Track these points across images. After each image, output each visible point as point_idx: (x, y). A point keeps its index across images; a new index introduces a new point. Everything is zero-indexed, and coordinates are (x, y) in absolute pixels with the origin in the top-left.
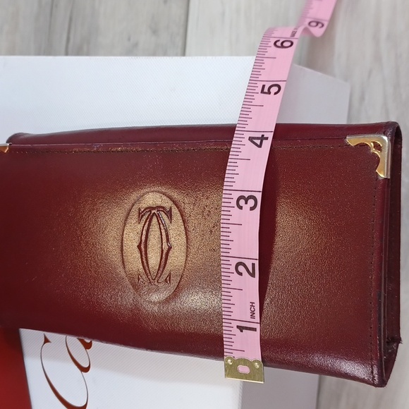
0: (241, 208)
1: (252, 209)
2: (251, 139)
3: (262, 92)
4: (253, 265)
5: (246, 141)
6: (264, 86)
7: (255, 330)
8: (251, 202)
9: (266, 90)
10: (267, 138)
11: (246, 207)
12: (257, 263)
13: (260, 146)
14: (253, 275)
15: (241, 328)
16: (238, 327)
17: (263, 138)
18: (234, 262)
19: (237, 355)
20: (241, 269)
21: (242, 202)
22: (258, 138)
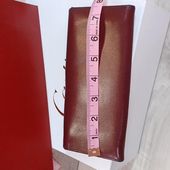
0: (93, 101)
1: (96, 101)
2: (92, 79)
3: (92, 60)
4: (97, 117)
5: (91, 79)
6: (92, 58)
7: (97, 138)
8: (96, 99)
9: (93, 60)
10: (97, 78)
11: (95, 101)
12: (98, 116)
13: (95, 81)
14: (97, 120)
15: (93, 138)
16: (92, 138)
17: (95, 78)
18: (91, 117)
19: (92, 148)
20: (93, 119)
21: (93, 99)
22: (94, 78)
